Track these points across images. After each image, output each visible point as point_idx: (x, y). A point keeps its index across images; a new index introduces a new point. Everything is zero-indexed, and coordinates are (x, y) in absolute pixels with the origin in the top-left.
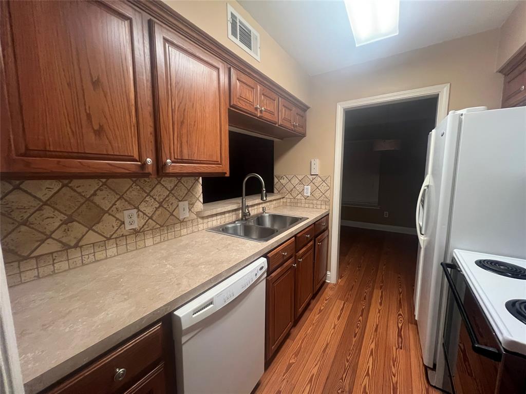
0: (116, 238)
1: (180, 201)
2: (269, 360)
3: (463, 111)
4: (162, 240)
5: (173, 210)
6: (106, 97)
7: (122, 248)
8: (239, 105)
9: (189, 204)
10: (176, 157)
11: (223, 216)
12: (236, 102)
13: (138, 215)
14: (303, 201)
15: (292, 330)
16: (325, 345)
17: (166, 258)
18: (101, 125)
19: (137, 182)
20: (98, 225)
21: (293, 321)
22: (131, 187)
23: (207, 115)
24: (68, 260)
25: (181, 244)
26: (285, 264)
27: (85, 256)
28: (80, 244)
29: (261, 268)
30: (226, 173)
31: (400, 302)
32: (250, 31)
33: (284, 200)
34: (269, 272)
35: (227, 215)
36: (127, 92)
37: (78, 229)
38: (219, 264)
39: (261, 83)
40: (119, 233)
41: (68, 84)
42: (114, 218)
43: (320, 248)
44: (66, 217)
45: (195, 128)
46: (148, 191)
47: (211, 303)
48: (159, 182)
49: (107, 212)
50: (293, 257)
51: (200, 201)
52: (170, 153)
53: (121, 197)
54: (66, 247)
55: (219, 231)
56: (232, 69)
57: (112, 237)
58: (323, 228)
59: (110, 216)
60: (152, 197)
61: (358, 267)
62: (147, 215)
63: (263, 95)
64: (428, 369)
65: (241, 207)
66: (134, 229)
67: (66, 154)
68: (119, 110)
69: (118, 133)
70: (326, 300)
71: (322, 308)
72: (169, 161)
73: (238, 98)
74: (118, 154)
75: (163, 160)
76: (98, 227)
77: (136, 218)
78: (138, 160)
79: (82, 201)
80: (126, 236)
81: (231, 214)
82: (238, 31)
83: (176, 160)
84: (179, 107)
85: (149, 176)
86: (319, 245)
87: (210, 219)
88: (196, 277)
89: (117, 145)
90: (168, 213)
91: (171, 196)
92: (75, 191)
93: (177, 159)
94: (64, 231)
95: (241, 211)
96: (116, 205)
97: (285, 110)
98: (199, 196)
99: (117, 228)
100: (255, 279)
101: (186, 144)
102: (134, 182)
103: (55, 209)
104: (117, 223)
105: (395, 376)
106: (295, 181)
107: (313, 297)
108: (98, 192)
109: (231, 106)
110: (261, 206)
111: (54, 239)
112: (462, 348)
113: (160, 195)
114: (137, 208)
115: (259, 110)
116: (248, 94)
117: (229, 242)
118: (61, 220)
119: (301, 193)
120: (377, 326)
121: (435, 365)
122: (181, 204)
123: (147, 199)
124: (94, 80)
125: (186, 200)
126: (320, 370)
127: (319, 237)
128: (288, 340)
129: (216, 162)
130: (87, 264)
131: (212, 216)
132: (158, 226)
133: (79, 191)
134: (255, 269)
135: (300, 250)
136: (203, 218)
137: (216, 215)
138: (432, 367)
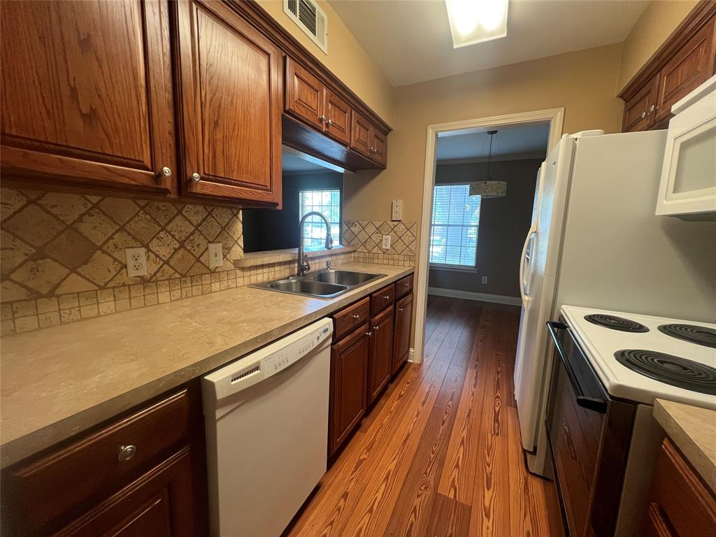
0: (114, 288)
1: (210, 242)
2: (333, 457)
3: (578, 135)
4: (184, 296)
5: (199, 254)
6: (101, 68)
7: (123, 303)
8: (298, 111)
9: (223, 248)
10: (206, 172)
11: (272, 269)
12: (294, 106)
13: (148, 257)
14: (381, 256)
15: (364, 420)
16: (405, 437)
17: (190, 316)
18: (94, 107)
19: (145, 209)
20: (85, 266)
21: (365, 408)
22: (137, 214)
23: (253, 118)
24: (37, 315)
25: (213, 300)
26: (356, 331)
27: (65, 311)
28: (58, 292)
29: (326, 331)
30: (277, 204)
31: (498, 383)
32: (314, 9)
33: (356, 255)
34: (336, 337)
35: (277, 268)
36: (134, 64)
37: (52, 270)
38: (267, 321)
39: (328, 86)
40: (119, 280)
41: (40, 38)
42: (110, 258)
43: (402, 315)
44: (34, 251)
45: (236, 133)
46: (163, 224)
47: (257, 368)
48: (180, 213)
49: (100, 248)
50: (367, 323)
51: (239, 245)
52: (198, 164)
53: (122, 229)
54: (35, 295)
55: (267, 287)
56: (288, 59)
57: (109, 285)
58: (406, 290)
59: (105, 255)
60: (169, 232)
61: (449, 344)
62: (160, 258)
63: (331, 102)
64: (527, 453)
65: (297, 258)
66: (141, 277)
67: (37, 144)
68: (121, 90)
69: (119, 124)
70: (408, 383)
71: (403, 393)
72: (195, 175)
73: (296, 102)
74: (119, 154)
75: (188, 173)
76: (85, 270)
77: (145, 261)
78: (150, 168)
79: (60, 228)
80: (129, 286)
81: (282, 268)
82: (298, 5)
83: (206, 176)
84: (211, 99)
85: (166, 194)
86: (400, 311)
87: (253, 272)
88: (234, 336)
89: (118, 141)
90: (192, 257)
91: (197, 233)
92: (48, 212)
93: (208, 175)
94: (31, 271)
95: (296, 265)
96: (113, 239)
97: (360, 129)
98: (239, 238)
99: (116, 272)
100: (316, 344)
101: (222, 155)
102: (143, 208)
103: (16, 236)
104: (114, 266)
105: (489, 466)
106: (371, 229)
107: (391, 380)
108: (86, 218)
109: (285, 111)
110: (324, 260)
111: (14, 282)
112: (567, 431)
113: (181, 231)
114: (147, 247)
115: (324, 122)
116: (309, 98)
117: (280, 299)
118: (26, 255)
119: (378, 245)
120: (470, 411)
121: (535, 448)
122: (211, 246)
123: (162, 234)
124: (82, 38)
125: (220, 242)
126: (398, 465)
127: (400, 301)
128: (358, 433)
129: (263, 187)
130: (67, 323)
131: (256, 267)
132: (177, 275)
133: (55, 213)
134: (316, 330)
135: (377, 314)
136: (243, 269)
137: (262, 266)
138: (532, 451)
